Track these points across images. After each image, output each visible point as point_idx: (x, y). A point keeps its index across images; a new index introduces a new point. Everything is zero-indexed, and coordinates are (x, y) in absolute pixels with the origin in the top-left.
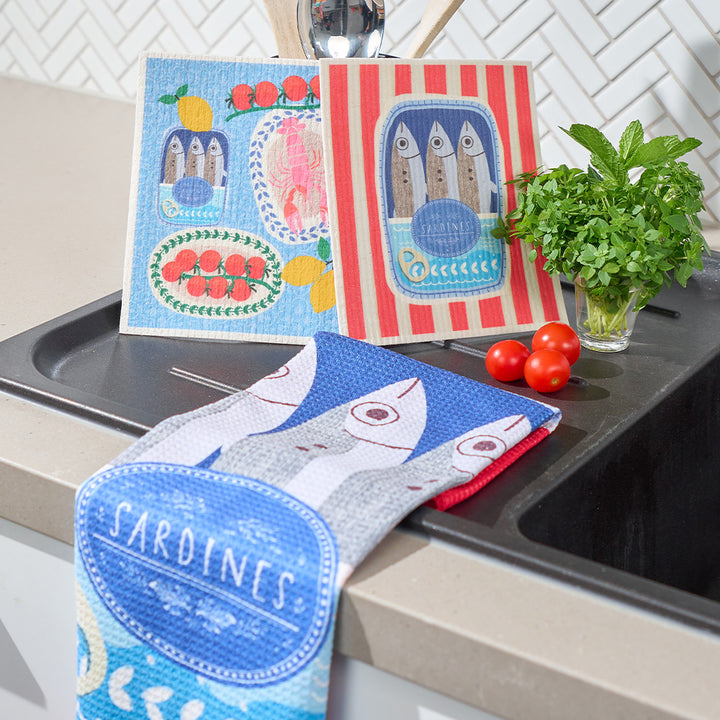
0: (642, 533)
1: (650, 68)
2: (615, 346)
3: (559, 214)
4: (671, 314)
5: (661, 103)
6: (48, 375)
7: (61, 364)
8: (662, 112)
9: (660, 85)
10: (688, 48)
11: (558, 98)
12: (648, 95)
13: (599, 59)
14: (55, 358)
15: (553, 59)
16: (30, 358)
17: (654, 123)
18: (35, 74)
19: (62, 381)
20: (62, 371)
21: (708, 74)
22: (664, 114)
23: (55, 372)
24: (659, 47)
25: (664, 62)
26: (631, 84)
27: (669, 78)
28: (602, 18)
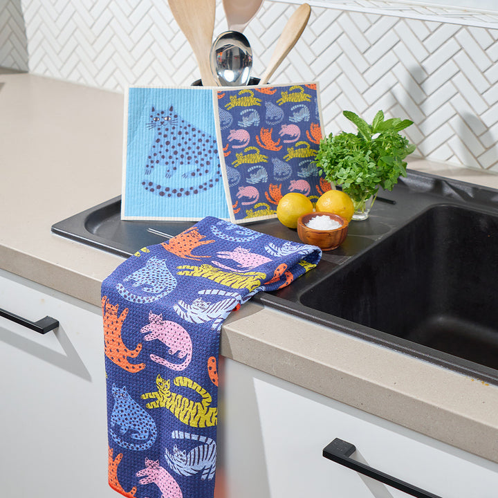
0: (369, 306)
1: (389, 80)
2: (362, 217)
3: (332, 153)
4: (392, 202)
5: (395, 97)
6: (91, 232)
7: (97, 227)
8: (395, 102)
9: (394, 89)
10: (407, 70)
11: (345, 95)
12: (389, 93)
13: (365, 75)
14: (95, 224)
15: (343, 75)
16: (83, 224)
17: (392, 107)
18: (92, 83)
19: (98, 235)
20: (98, 230)
21: (418, 83)
22: (396, 103)
23: (95, 230)
24: (393, 69)
25: (396, 77)
26: (380, 88)
27: (398, 85)
28: (366, 55)
